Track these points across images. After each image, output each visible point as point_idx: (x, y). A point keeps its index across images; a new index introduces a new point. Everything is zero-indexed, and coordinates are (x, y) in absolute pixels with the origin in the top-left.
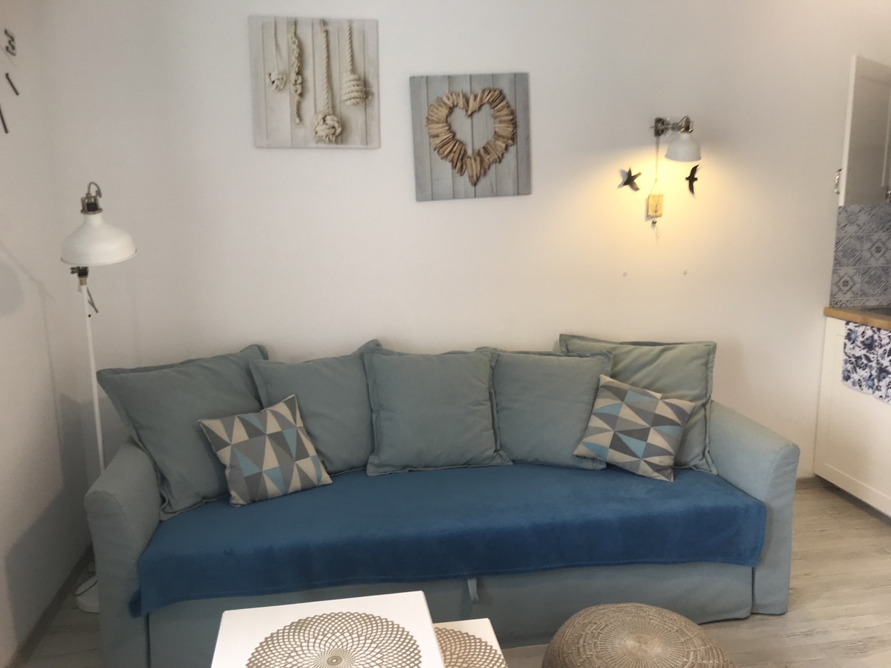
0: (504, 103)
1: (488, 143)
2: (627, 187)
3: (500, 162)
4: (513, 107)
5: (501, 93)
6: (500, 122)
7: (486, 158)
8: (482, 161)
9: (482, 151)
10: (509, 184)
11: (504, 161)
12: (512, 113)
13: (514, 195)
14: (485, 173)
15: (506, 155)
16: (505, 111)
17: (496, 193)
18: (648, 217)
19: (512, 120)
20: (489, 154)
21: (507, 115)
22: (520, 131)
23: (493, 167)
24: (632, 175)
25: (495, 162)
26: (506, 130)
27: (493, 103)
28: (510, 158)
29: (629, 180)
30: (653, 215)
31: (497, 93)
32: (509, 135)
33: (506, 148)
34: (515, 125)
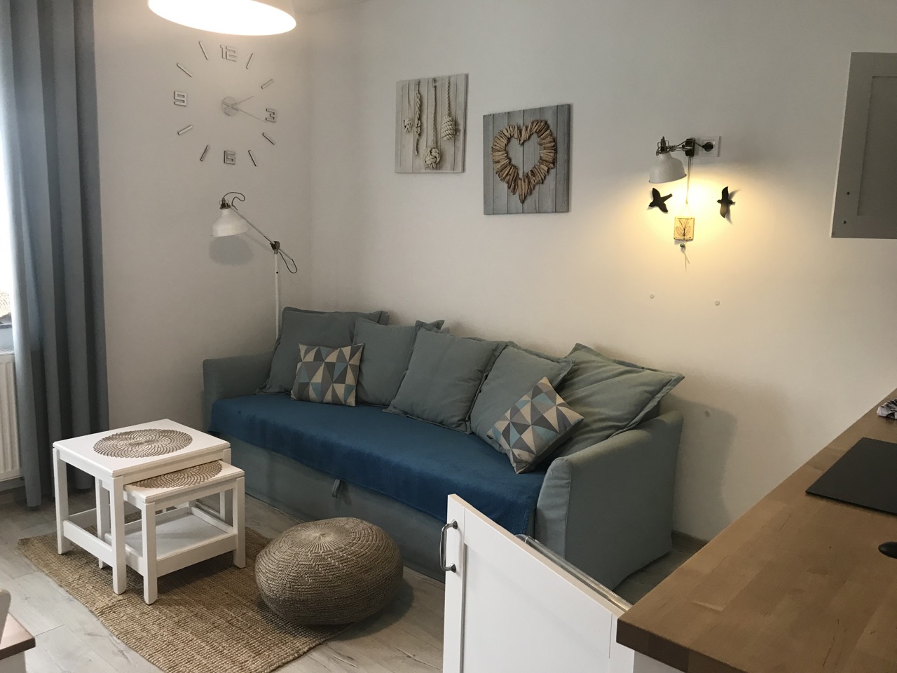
0: (548, 132)
1: (535, 167)
3: (542, 183)
4: (555, 135)
5: (546, 123)
6: (545, 148)
7: (533, 179)
8: (529, 182)
9: (530, 173)
10: (549, 203)
11: (546, 182)
12: (554, 140)
13: (553, 212)
14: (531, 193)
15: (547, 177)
16: (549, 139)
17: (538, 210)
19: (553, 146)
20: (535, 176)
21: (550, 142)
22: (561, 156)
23: (537, 187)
24: (662, 195)
25: (538, 183)
26: (548, 155)
27: (539, 133)
28: (550, 180)
29: (658, 201)
31: (542, 124)
32: (551, 160)
33: (548, 172)
34: (555, 149)
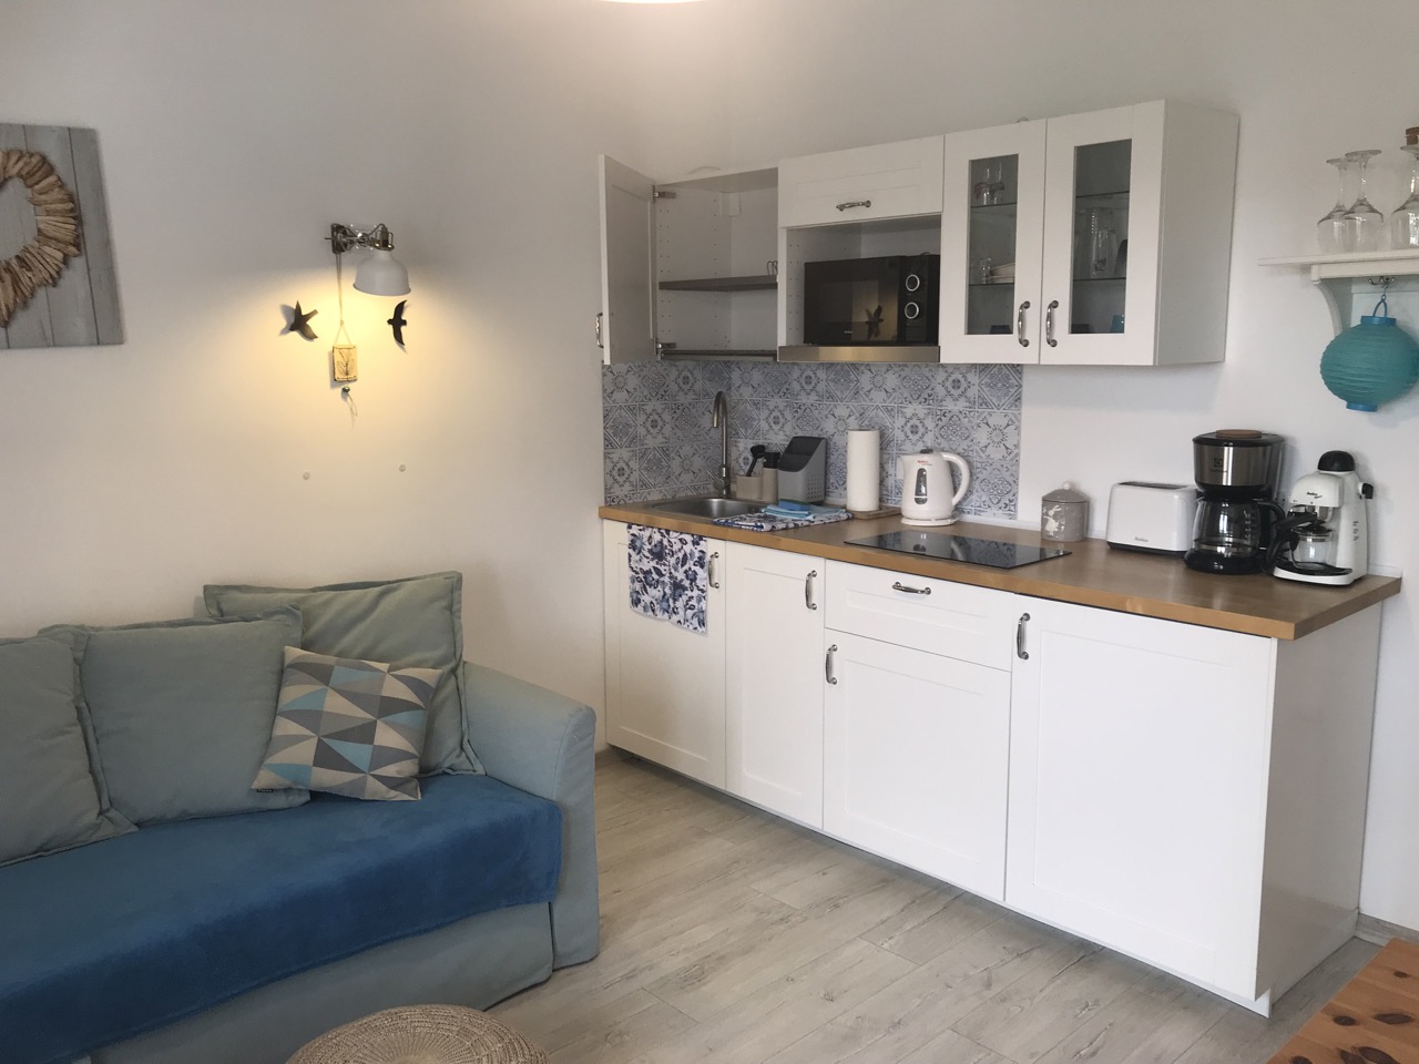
0: (52, 179)
1: (26, 250)
2: (295, 334)
3: (55, 284)
4: (71, 187)
5: (44, 160)
6: (48, 213)
7: (25, 276)
8: (16, 282)
9: (14, 263)
10: (80, 326)
11: (62, 282)
12: (71, 198)
13: (91, 344)
14: (25, 305)
15: (65, 273)
16: (57, 194)
17: (52, 339)
18: (335, 381)
19: (72, 210)
20: (30, 270)
21: (62, 201)
22: (90, 232)
23: (41, 293)
24: (303, 313)
25: (44, 284)
26: (63, 229)
27: (28, 178)
28: (75, 277)
29: (299, 322)
30: (342, 380)
31: (34, 160)
32: (69, 238)
33: (66, 260)
34: (78, 220)
